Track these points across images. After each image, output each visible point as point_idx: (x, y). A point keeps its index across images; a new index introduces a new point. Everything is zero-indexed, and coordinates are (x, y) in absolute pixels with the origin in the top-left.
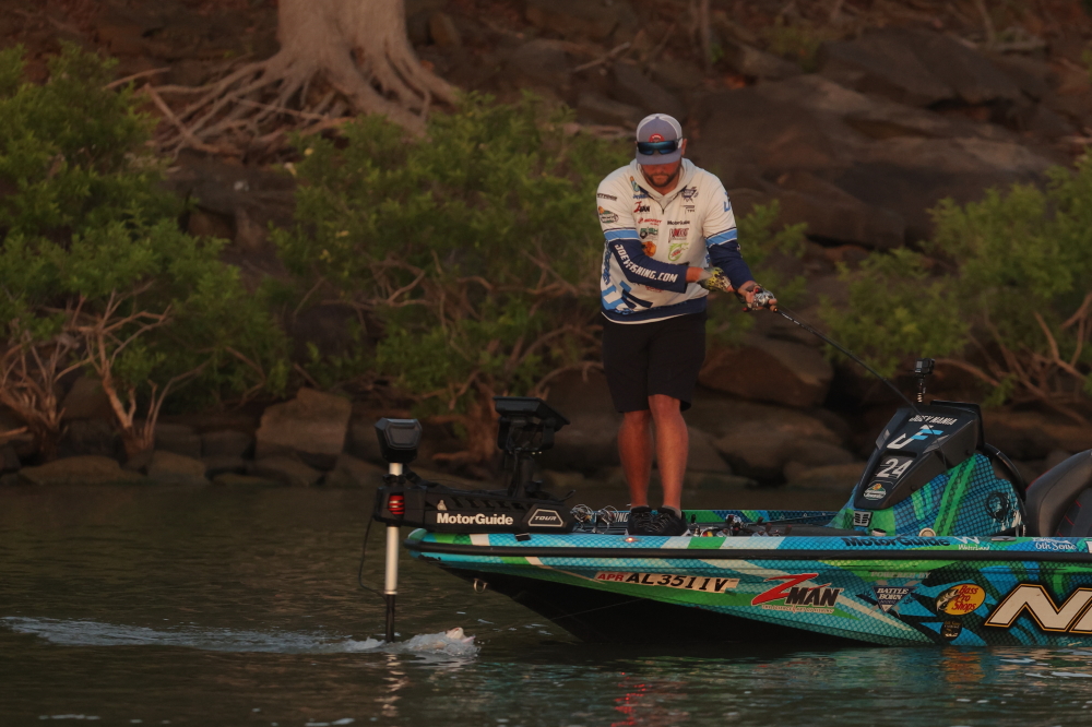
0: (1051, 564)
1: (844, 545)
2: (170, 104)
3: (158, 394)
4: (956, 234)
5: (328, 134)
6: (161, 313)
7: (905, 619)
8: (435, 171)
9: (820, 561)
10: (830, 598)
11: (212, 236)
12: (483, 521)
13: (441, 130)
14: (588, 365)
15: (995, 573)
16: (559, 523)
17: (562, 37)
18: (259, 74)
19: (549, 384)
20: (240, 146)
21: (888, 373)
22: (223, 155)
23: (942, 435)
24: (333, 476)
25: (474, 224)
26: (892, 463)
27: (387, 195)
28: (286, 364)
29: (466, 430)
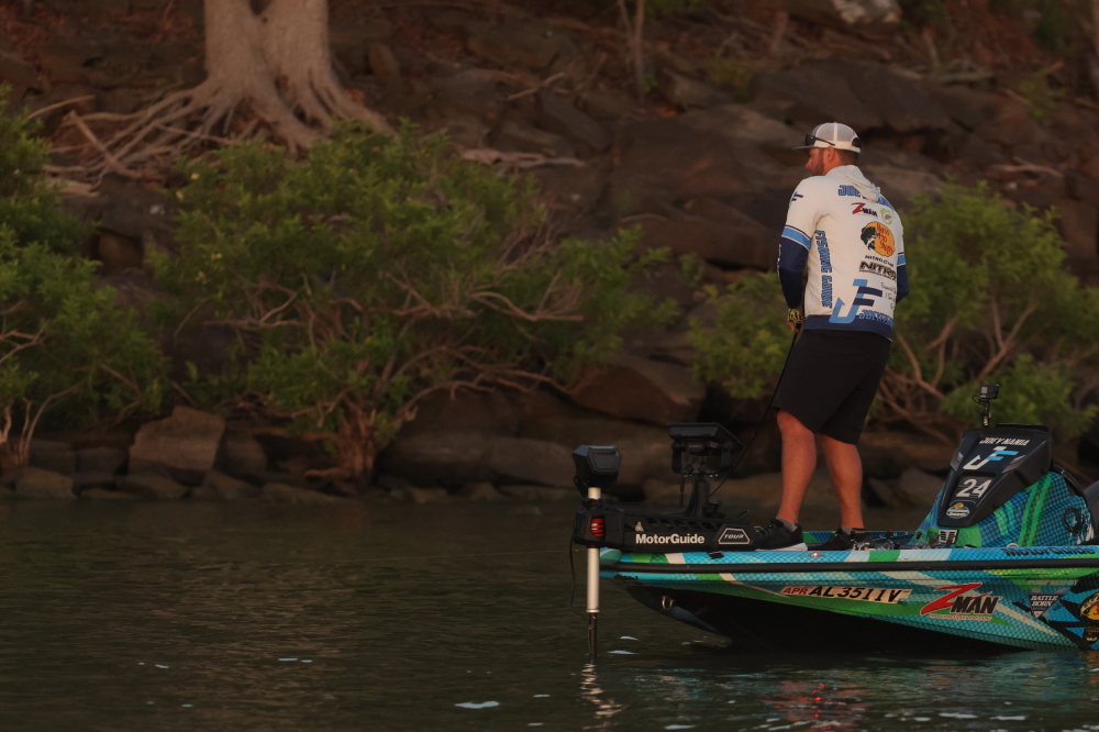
1: (1004, 555)
2: (97, 131)
3: (34, 409)
6: (33, 333)
7: (1053, 625)
8: (305, 196)
9: (985, 571)
10: (990, 606)
11: (84, 257)
14: (458, 383)
16: (746, 541)
17: (500, 68)
18: (186, 102)
19: (419, 402)
20: (161, 172)
21: (754, 392)
22: (146, 180)
23: (1017, 456)
24: (198, 491)
25: (340, 247)
26: (970, 484)
27: (257, 219)
28: (161, 382)
29: (336, 447)
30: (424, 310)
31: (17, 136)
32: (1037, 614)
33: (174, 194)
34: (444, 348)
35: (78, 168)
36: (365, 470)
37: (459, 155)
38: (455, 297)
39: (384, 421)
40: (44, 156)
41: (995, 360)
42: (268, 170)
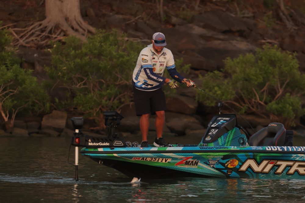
0: (256, 153)
1: (200, 149)
2: (16, 33)
3: (15, 111)
4: (231, 67)
5: (60, 41)
6: (15, 90)
7: (217, 169)
8: (89, 51)
9: (193, 153)
10: (196, 163)
11: (29, 69)
12: (101, 145)
13: (91, 40)
14: (131, 103)
15: (241, 156)
16: (122, 144)
17: (122, 14)
18: (40, 25)
19: (121, 108)
20: (35, 44)
21: (213, 105)
22: (31, 47)
23: (226, 122)
24: (62, 134)
25: (100, 65)
27: (77, 57)
28: (49, 104)
29: (98, 121)
30: (122, 83)
31: (4, 35)
32: (212, 166)
34: (127, 93)
41: (279, 95)
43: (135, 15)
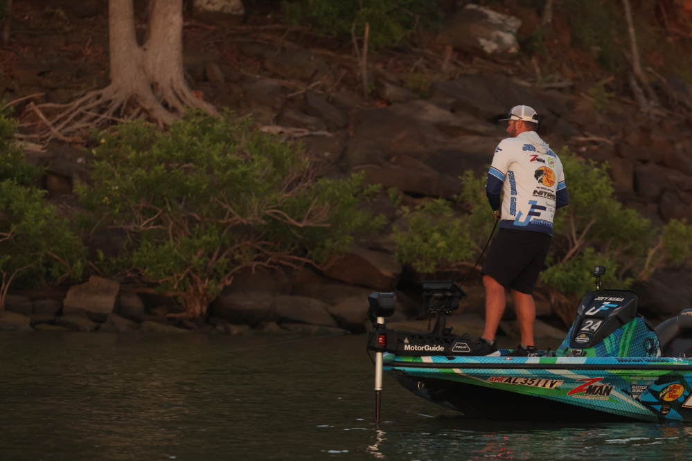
1: (617, 362)
2: (46, 114)
3: (8, 277)
4: (474, 191)
6: (8, 232)
7: (644, 403)
8: (167, 153)
9: (606, 371)
10: (608, 392)
11: (37, 188)
12: (428, 349)
14: (256, 263)
15: (690, 377)
16: (468, 350)
17: (283, 78)
18: (99, 97)
19: (233, 274)
20: (83, 139)
21: (431, 270)
22: (75, 143)
23: (617, 307)
24: (103, 326)
25: (188, 183)
26: (589, 323)
27: (139, 166)
28: (82, 261)
29: (185, 300)
30: (237, 220)
32: (635, 396)
33: (91, 151)
34: (248, 242)
35: (35, 136)
36: (202, 313)
37: (258, 129)
38: (255, 212)
39: (213, 285)
40: (15, 128)
41: (572, 251)
42: (146, 137)
43: (308, 81)
